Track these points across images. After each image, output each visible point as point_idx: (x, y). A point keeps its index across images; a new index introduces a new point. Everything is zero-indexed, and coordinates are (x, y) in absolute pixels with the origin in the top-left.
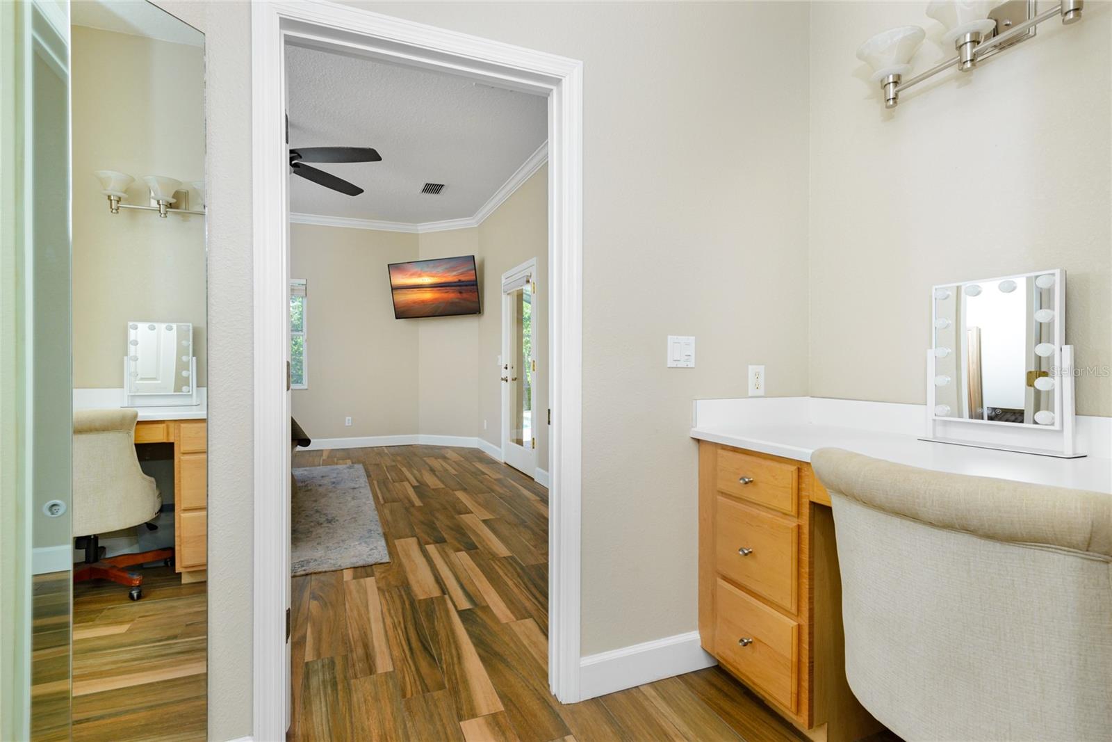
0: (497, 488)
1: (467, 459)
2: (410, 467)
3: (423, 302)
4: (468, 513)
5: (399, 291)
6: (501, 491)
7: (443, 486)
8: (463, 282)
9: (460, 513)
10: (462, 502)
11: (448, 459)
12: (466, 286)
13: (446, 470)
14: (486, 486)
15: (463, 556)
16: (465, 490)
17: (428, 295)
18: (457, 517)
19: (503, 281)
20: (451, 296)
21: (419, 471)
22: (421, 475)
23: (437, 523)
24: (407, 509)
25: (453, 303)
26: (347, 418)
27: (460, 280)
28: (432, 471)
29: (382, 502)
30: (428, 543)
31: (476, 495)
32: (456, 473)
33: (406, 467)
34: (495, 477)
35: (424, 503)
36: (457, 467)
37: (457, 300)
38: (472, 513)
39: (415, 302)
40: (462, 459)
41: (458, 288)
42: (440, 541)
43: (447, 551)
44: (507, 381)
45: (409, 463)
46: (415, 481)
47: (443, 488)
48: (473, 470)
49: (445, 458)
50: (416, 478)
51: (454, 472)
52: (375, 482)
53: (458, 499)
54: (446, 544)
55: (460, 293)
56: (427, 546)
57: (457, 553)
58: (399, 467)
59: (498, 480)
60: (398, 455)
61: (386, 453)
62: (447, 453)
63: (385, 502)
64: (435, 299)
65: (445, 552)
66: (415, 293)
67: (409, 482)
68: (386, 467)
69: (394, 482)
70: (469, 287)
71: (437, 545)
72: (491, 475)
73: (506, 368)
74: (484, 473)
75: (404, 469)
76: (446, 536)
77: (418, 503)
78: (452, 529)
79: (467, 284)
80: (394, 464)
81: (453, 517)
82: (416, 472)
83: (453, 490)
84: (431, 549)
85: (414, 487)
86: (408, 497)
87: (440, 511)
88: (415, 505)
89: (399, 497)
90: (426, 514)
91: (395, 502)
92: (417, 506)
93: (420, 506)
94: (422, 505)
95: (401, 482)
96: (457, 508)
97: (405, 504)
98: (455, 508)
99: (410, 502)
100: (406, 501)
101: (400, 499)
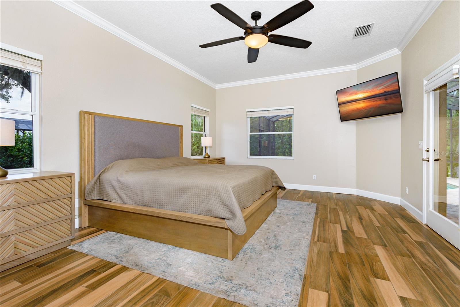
0: (418, 253)
1: (390, 213)
2: (345, 212)
3: (359, 110)
4: (385, 279)
5: (343, 105)
6: (423, 260)
7: (366, 237)
8: (388, 92)
9: (376, 276)
10: (380, 261)
11: (375, 210)
12: (390, 94)
13: (371, 220)
14: (406, 247)
16: (384, 246)
17: (361, 105)
18: (372, 279)
19: (425, 82)
20: (379, 103)
21: (351, 217)
22: (351, 220)
23: (351, 280)
24: (331, 253)
25: (380, 107)
26: (314, 175)
27: (385, 92)
28: (360, 219)
29: (316, 240)
31: (395, 255)
32: (379, 225)
33: (342, 211)
34: (416, 240)
35: (346, 252)
36: (380, 220)
37: (383, 105)
38: (389, 280)
39: (353, 110)
40: (387, 213)
41: (384, 97)
44: (428, 161)
45: (345, 208)
46: (345, 226)
47: (365, 239)
48: (395, 226)
49: (372, 210)
50: (346, 222)
51: (377, 224)
52: (319, 219)
53: (377, 256)
55: (386, 100)
58: (338, 210)
59: (420, 244)
60: (340, 200)
61: (334, 198)
62: (375, 205)
63: (318, 241)
64: (367, 107)
66: (353, 105)
67: (341, 226)
68: (330, 209)
69: (330, 223)
70: (393, 95)
72: (411, 235)
73: (428, 151)
74: (405, 232)
75: (341, 213)
77: (341, 249)
79: (391, 92)
80: (335, 207)
81: (368, 281)
82: (348, 217)
83: (374, 244)
85: (343, 231)
86: (335, 241)
87: (358, 265)
88: (338, 251)
89: (329, 238)
90: (345, 265)
91: (325, 243)
92: (339, 253)
93: (342, 253)
94: (344, 252)
95: (335, 224)
96: (374, 267)
97: (331, 247)
98: (372, 267)
99: (336, 247)
100: (333, 244)
101: (329, 241)
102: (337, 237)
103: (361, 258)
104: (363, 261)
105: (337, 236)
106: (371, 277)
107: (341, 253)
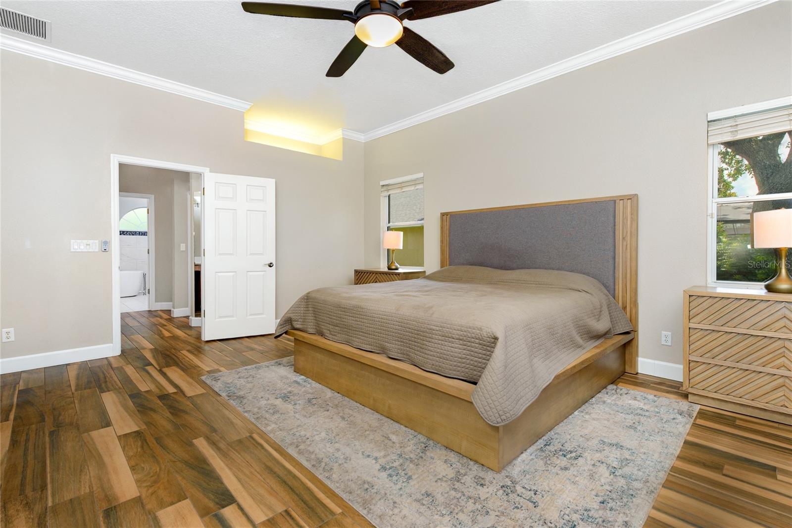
4: (124, 435)
9: (138, 434)
15: (143, 387)
18: (144, 427)
29: (255, 436)
30: (174, 393)
35: (192, 445)
38: (119, 437)
42: (164, 397)
43: (158, 390)
54: (158, 395)
56: (176, 391)
57: (149, 389)
63: (251, 437)
65: (159, 389)
71: (166, 393)
76: (158, 401)
77: (201, 444)
78: (152, 409)
81: (149, 424)
83: (139, 498)
84: (171, 390)
86: (224, 456)
87: (166, 433)
88: (204, 438)
89: (240, 454)
90: (184, 425)
91: (237, 441)
92: (200, 437)
93: (196, 439)
94: (195, 441)
95: (271, 515)
96: (139, 444)
97: (221, 438)
98: (144, 442)
99: (213, 444)
100: (222, 445)
101: (235, 450)
102: (227, 465)
103: (162, 447)
104: (158, 444)
105: (230, 469)
106: (145, 429)
107: (198, 438)
